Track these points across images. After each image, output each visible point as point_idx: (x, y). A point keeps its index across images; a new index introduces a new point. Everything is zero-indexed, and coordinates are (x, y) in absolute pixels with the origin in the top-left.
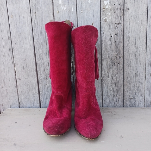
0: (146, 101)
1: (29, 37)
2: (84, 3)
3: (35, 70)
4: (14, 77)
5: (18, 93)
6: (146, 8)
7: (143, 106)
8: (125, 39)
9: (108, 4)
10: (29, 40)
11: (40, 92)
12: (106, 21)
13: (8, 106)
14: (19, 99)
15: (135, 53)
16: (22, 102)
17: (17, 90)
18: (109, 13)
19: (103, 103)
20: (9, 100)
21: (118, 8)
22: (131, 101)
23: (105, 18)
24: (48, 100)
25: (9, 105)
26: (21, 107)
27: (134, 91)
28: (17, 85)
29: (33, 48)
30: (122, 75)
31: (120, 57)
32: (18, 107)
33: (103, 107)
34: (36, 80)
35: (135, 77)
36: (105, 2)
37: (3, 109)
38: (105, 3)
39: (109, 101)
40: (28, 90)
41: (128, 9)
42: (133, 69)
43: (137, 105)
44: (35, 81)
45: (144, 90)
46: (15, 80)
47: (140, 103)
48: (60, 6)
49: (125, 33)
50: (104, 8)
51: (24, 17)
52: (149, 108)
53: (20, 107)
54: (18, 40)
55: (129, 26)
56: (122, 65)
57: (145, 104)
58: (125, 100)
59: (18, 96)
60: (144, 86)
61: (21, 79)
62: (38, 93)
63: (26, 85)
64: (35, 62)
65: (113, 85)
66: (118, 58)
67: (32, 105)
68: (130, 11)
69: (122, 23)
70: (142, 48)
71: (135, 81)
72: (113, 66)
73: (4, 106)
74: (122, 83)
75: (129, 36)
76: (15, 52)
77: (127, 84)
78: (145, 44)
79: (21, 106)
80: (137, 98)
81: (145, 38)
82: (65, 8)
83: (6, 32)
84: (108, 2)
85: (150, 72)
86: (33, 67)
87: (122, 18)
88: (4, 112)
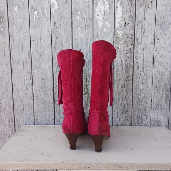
0: (152, 120)
1: (49, 59)
2: (100, 32)
4: (32, 95)
6: (153, 39)
7: (149, 125)
8: (135, 65)
9: (121, 33)
10: (48, 62)
11: (56, 110)
12: (118, 48)
13: (24, 123)
14: (34, 117)
15: (143, 77)
16: (37, 119)
17: (34, 108)
18: (121, 42)
19: (114, 122)
20: (25, 117)
21: (129, 37)
22: (138, 120)
23: (117, 46)
24: (62, 118)
26: (36, 124)
27: (142, 112)
28: (34, 103)
29: (52, 69)
30: (131, 97)
31: (130, 81)
32: (33, 123)
33: (113, 125)
34: (53, 99)
36: (118, 32)
37: (18, 126)
39: (119, 119)
40: (44, 108)
41: (138, 39)
42: (141, 91)
43: (144, 124)
44: (51, 99)
45: (150, 110)
46: (32, 99)
47: (147, 122)
48: (79, 34)
49: (134, 60)
50: (117, 37)
51: (45, 41)
52: (155, 127)
53: (35, 124)
54: (38, 62)
55: (138, 54)
56: (131, 87)
57: (151, 123)
58: (133, 119)
60: (150, 107)
61: (38, 97)
62: (53, 111)
63: (43, 103)
64: (52, 82)
65: (123, 105)
66: (128, 81)
67: (47, 122)
68: (140, 41)
69: (133, 51)
70: (149, 73)
71: (142, 102)
72: (123, 88)
73: (19, 123)
74: (131, 103)
75: (138, 63)
76: (35, 72)
77: (135, 105)
78: (152, 70)
79: (36, 123)
80: (144, 118)
81: (152, 64)
82: (83, 35)
83: (27, 54)
84: (121, 32)
85: (156, 95)
86: (50, 86)
87: (133, 46)
88: (21, 128)
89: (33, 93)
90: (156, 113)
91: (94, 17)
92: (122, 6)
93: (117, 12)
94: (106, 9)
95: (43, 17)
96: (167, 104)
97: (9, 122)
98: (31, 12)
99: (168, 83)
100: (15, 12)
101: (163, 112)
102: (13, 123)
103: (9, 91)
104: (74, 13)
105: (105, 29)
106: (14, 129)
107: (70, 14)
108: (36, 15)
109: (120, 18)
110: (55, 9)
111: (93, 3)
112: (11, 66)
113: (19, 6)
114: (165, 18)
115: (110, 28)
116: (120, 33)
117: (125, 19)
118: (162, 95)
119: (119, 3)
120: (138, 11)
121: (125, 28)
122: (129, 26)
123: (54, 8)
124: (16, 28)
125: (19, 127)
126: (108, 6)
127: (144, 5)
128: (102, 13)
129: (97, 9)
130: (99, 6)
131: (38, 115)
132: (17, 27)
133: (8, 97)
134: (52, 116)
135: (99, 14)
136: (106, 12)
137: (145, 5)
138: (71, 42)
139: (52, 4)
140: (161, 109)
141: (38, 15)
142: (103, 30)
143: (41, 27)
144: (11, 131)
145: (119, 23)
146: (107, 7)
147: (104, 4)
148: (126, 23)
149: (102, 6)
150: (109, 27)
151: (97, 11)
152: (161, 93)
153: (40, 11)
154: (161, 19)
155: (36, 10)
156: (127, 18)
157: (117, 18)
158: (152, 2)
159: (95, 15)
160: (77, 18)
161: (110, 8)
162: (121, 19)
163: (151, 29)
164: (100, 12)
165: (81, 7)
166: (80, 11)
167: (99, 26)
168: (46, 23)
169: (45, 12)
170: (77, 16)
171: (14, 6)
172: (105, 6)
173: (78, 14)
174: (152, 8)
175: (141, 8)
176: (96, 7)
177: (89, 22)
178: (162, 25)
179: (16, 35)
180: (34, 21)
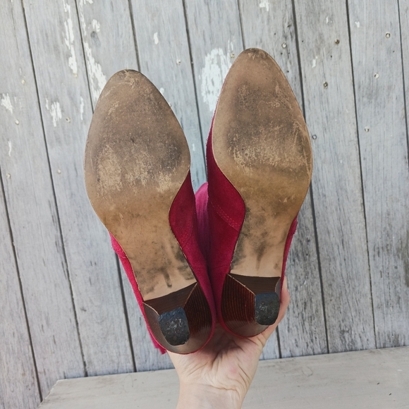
0: (379, 333)
3: (117, 284)
4: (71, 305)
5: (80, 341)
6: (353, 131)
7: (372, 345)
8: (316, 201)
11: (133, 336)
13: (59, 373)
14: (83, 356)
15: (340, 230)
16: (90, 362)
17: (79, 334)
19: (282, 347)
20: (60, 360)
22: (344, 338)
24: (151, 354)
25: (61, 371)
26: (89, 374)
27: (349, 315)
28: (77, 324)
30: (317, 281)
31: (308, 241)
32: (83, 374)
33: (280, 357)
34: (122, 309)
35: (348, 282)
37: (45, 383)
39: (294, 341)
40: (103, 334)
41: (314, 137)
42: (341, 265)
43: (359, 345)
44: (118, 310)
45: (371, 309)
46: (73, 313)
47: (365, 340)
49: (313, 188)
52: (387, 350)
53: (86, 375)
54: (76, 223)
55: (321, 174)
56: (314, 258)
57: (378, 341)
58: (331, 336)
59: (81, 347)
60: (370, 301)
61: (87, 309)
63: (99, 321)
65: (300, 304)
66: (304, 242)
67: (116, 365)
68: (320, 140)
70: (356, 218)
71: (348, 291)
72: (294, 261)
73: (47, 375)
74: (320, 298)
75: (323, 194)
76: (71, 249)
77: (331, 300)
78: (360, 208)
79: (90, 371)
80: (357, 329)
81: (361, 195)
83: (48, 206)
85: (381, 268)
86: (112, 278)
88: (52, 390)
89: (73, 299)
90: (387, 314)
91: (199, 98)
95: (75, 114)
97: (24, 374)
98: (46, 105)
100: (7, 110)
101: (404, 309)
102: (33, 378)
103: (15, 301)
106: (37, 391)
108: (56, 112)
111: (192, 65)
112: (12, 241)
113: (13, 96)
114: (377, 76)
118: (396, 268)
120: (306, 68)
123: (97, 88)
124: (13, 149)
125: (48, 386)
127: (318, 52)
128: (218, 85)
129: (204, 78)
130: (206, 70)
131: (90, 350)
132: (14, 146)
133: (15, 314)
134: (126, 350)
135: (211, 88)
137: (321, 52)
139: (91, 81)
140: (398, 302)
141: (62, 111)
143: (71, 139)
144: (31, 396)
147: (219, 64)
149: (216, 69)
151: (204, 82)
152: (393, 263)
153: (67, 101)
154: (368, 80)
155: (57, 100)
158: (338, 42)
163: (345, 107)
164: (213, 84)
165: (163, 78)
168: (84, 126)
169: (78, 102)
171: (2, 98)
172: (223, 66)
174: (340, 57)
175: (314, 62)
176: (200, 73)
177: (189, 112)
178: (373, 94)
179: (15, 165)
180: (55, 125)
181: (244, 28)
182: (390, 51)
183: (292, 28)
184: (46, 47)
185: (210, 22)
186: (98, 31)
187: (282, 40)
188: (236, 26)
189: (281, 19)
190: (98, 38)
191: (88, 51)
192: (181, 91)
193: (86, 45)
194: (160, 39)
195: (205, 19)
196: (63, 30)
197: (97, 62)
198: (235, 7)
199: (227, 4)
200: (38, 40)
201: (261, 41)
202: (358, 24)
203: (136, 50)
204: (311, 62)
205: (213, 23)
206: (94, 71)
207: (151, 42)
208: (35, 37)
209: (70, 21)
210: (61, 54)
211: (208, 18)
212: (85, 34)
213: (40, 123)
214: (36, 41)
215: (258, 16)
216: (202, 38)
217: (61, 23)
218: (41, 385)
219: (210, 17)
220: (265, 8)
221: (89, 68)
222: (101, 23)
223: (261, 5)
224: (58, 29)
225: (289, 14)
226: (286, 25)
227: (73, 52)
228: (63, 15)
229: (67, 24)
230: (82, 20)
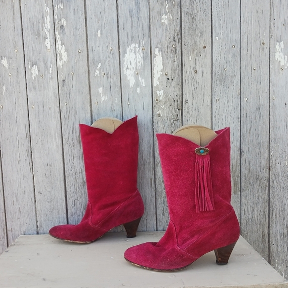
1: (57, 135)
2: (131, 92)
3: (62, 178)
4: (32, 190)
5: (36, 212)
6: (209, 100)
9: (162, 94)
10: (56, 139)
11: (69, 211)
12: (159, 115)
13: (21, 231)
14: (37, 221)
16: (41, 226)
17: (36, 208)
18: (164, 106)
19: (158, 225)
20: (22, 223)
21: (175, 99)
23: (158, 113)
28: (35, 201)
29: (61, 149)
32: (35, 232)
33: (157, 231)
34: (64, 194)
36: (158, 92)
37: (11, 237)
38: (158, 94)
39: (166, 221)
40: (51, 209)
41: (187, 101)
44: (61, 195)
46: (33, 194)
48: (100, 96)
50: (157, 100)
51: (50, 108)
53: (38, 234)
54: (41, 139)
59: (36, 216)
61: (42, 192)
62: (65, 212)
63: (49, 201)
64: (62, 168)
68: (190, 104)
69: (181, 119)
73: (13, 232)
76: (36, 155)
79: (40, 231)
82: (107, 98)
83: (24, 127)
84: (162, 92)
86: (60, 175)
87: (180, 112)
88: (16, 240)
89: (34, 186)
91: (121, 71)
92: (162, 54)
93: (155, 63)
94: (138, 60)
95: (46, 73)
96: (236, 196)
98: (29, 66)
99: (237, 164)
100: (4, 66)
102: (4, 233)
104: (92, 66)
105: (138, 89)
106: (6, 242)
107: (86, 67)
108: (35, 71)
109: (159, 73)
110: (63, 61)
111: (119, 52)
113: (9, 58)
114: (226, 69)
115: (146, 86)
116: (160, 93)
117: (167, 73)
119: (157, 50)
120: (185, 60)
121: (168, 87)
122: (173, 84)
123: (61, 59)
124: (6, 91)
125: (13, 239)
126: (142, 56)
127: (193, 52)
128: (133, 65)
129: (126, 60)
130: (128, 55)
131: (41, 218)
132: (7, 89)
134: (64, 220)
135: (129, 66)
136: (139, 64)
137: (195, 52)
138: (89, 108)
139: (58, 55)
141: (39, 71)
142: (136, 91)
143: (43, 88)
144: (2, 245)
145: (159, 79)
146: (140, 56)
147: (135, 53)
148: (168, 79)
149: (133, 55)
150: (144, 85)
151: (125, 62)
153: (42, 65)
154: (220, 71)
155: (36, 64)
156: (170, 72)
157: (155, 71)
158: (205, 47)
159: (123, 69)
160: (96, 74)
161: (144, 58)
162: (162, 73)
163: (206, 86)
164: (131, 64)
165: (101, 57)
166: (100, 64)
167: (129, 85)
168: (51, 81)
169: (49, 66)
170: (97, 71)
171: (2, 59)
172: (138, 54)
173: (98, 68)
175: (190, 57)
176: (123, 57)
177: (115, 79)
178: (223, 79)
179: (6, 101)
180: (33, 79)
181: (152, 33)
182: (234, 56)
183: (180, 36)
184: (32, 31)
185: (132, 27)
186: (65, 25)
187: (173, 43)
188: (147, 31)
189: (173, 31)
190: (64, 29)
191: (58, 36)
192: (111, 66)
193: (57, 33)
194: (101, 34)
195: (129, 25)
196: (44, 22)
197: (63, 44)
198: (147, 20)
199: (142, 18)
200: (28, 26)
201: (161, 42)
202: (217, 38)
203: (87, 39)
204: (189, 57)
205: (133, 28)
206: (60, 49)
207: (96, 35)
208: (26, 25)
209: (48, 17)
210: (41, 37)
211: (131, 25)
212: (57, 26)
213: (25, 77)
214: (26, 27)
215: (160, 27)
216: (126, 36)
217: (43, 18)
218: (9, 238)
219: (132, 25)
220: (164, 23)
221: (57, 47)
222: (67, 21)
223: (163, 21)
224: (40, 21)
225: (178, 28)
226: (176, 34)
227: (48, 36)
228: (44, 13)
229: (47, 19)
230: (56, 18)
